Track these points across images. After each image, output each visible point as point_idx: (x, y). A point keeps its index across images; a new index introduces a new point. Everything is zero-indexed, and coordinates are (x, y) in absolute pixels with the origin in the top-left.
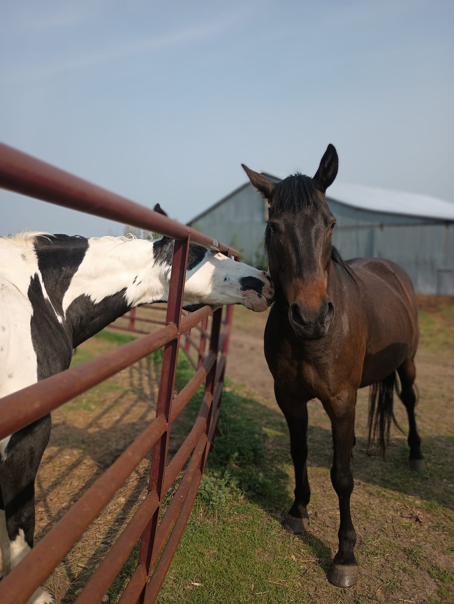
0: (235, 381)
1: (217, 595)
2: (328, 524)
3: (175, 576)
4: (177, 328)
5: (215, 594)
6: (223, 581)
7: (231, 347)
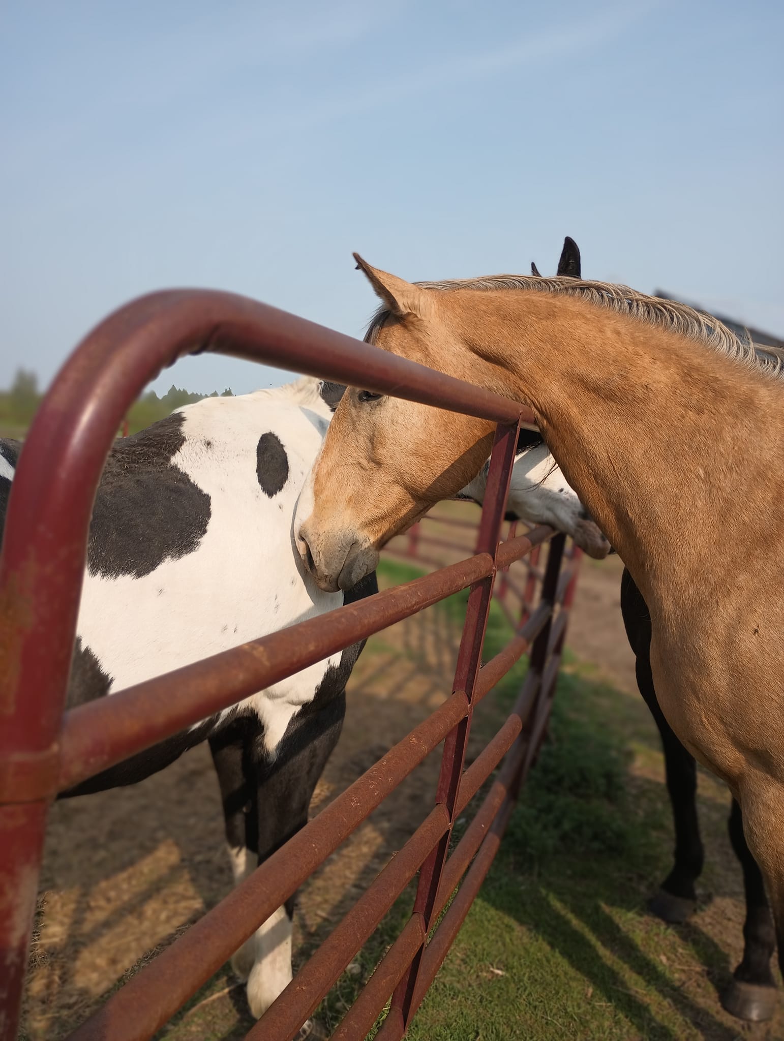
0: (582, 656)
1: (530, 994)
2: (729, 914)
3: (465, 954)
4: (491, 559)
5: (527, 992)
6: (542, 974)
7: (578, 598)
